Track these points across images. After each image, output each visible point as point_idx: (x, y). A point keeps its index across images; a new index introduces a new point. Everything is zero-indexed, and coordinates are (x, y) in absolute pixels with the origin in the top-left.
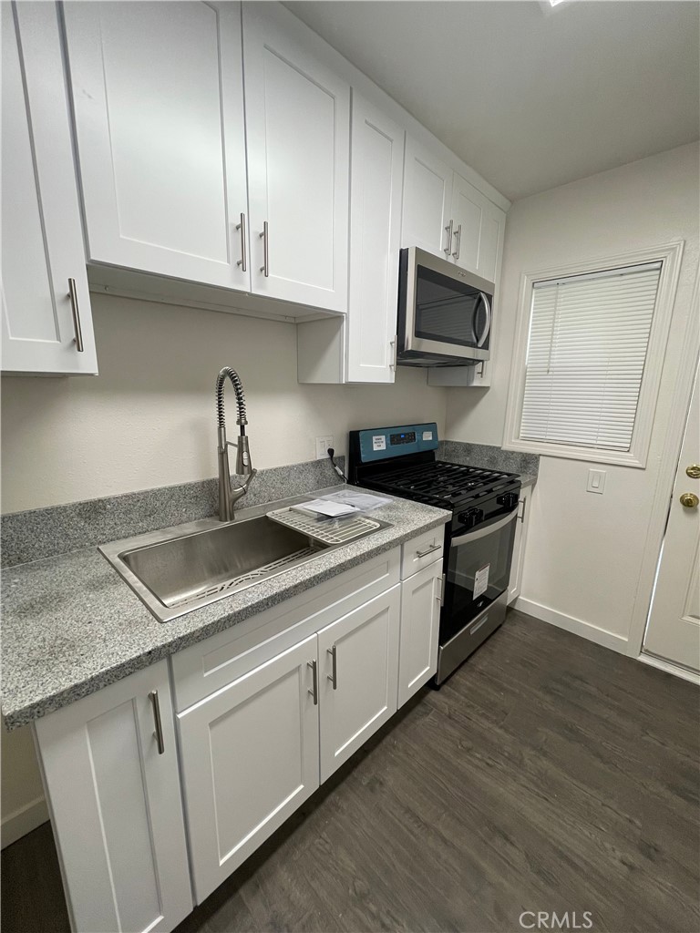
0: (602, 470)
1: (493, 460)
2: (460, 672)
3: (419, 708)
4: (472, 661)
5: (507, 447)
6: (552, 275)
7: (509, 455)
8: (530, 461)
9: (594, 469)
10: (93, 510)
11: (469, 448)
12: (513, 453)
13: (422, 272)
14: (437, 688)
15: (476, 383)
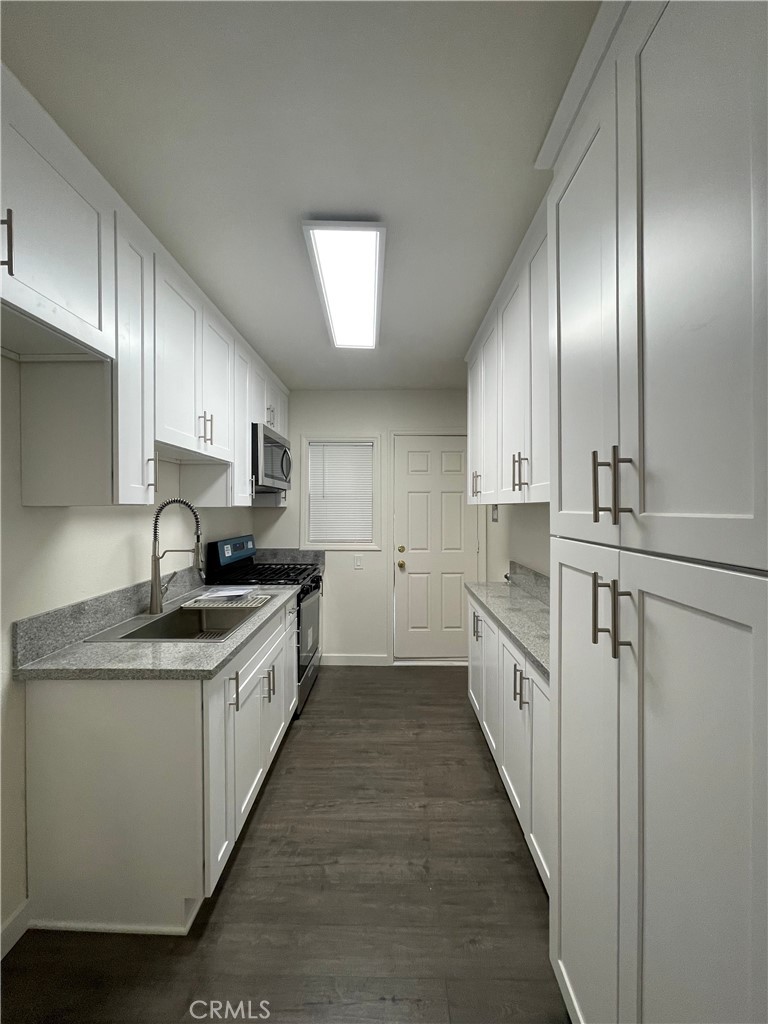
0: (361, 554)
1: (294, 558)
2: (307, 706)
3: (292, 732)
4: (310, 698)
5: (303, 548)
6: (323, 439)
7: (305, 553)
8: (319, 555)
9: (357, 554)
10: (78, 610)
11: (275, 553)
12: (307, 551)
13: (267, 439)
14: (298, 719)
15: (282, 505)
